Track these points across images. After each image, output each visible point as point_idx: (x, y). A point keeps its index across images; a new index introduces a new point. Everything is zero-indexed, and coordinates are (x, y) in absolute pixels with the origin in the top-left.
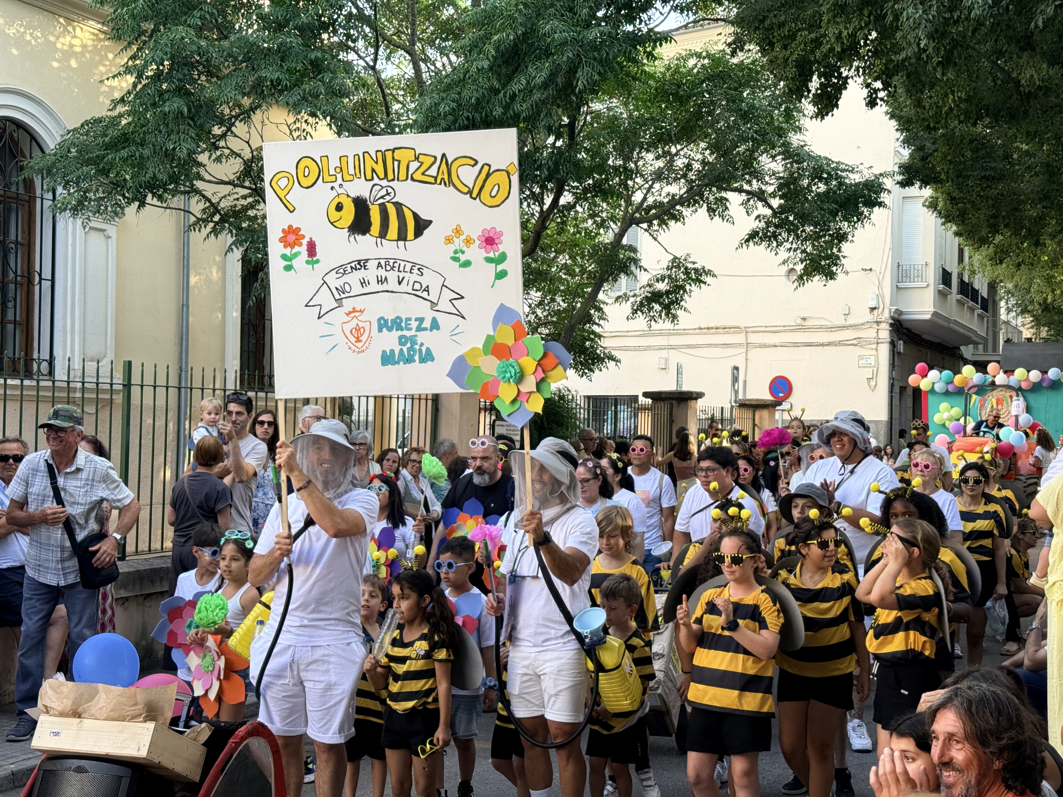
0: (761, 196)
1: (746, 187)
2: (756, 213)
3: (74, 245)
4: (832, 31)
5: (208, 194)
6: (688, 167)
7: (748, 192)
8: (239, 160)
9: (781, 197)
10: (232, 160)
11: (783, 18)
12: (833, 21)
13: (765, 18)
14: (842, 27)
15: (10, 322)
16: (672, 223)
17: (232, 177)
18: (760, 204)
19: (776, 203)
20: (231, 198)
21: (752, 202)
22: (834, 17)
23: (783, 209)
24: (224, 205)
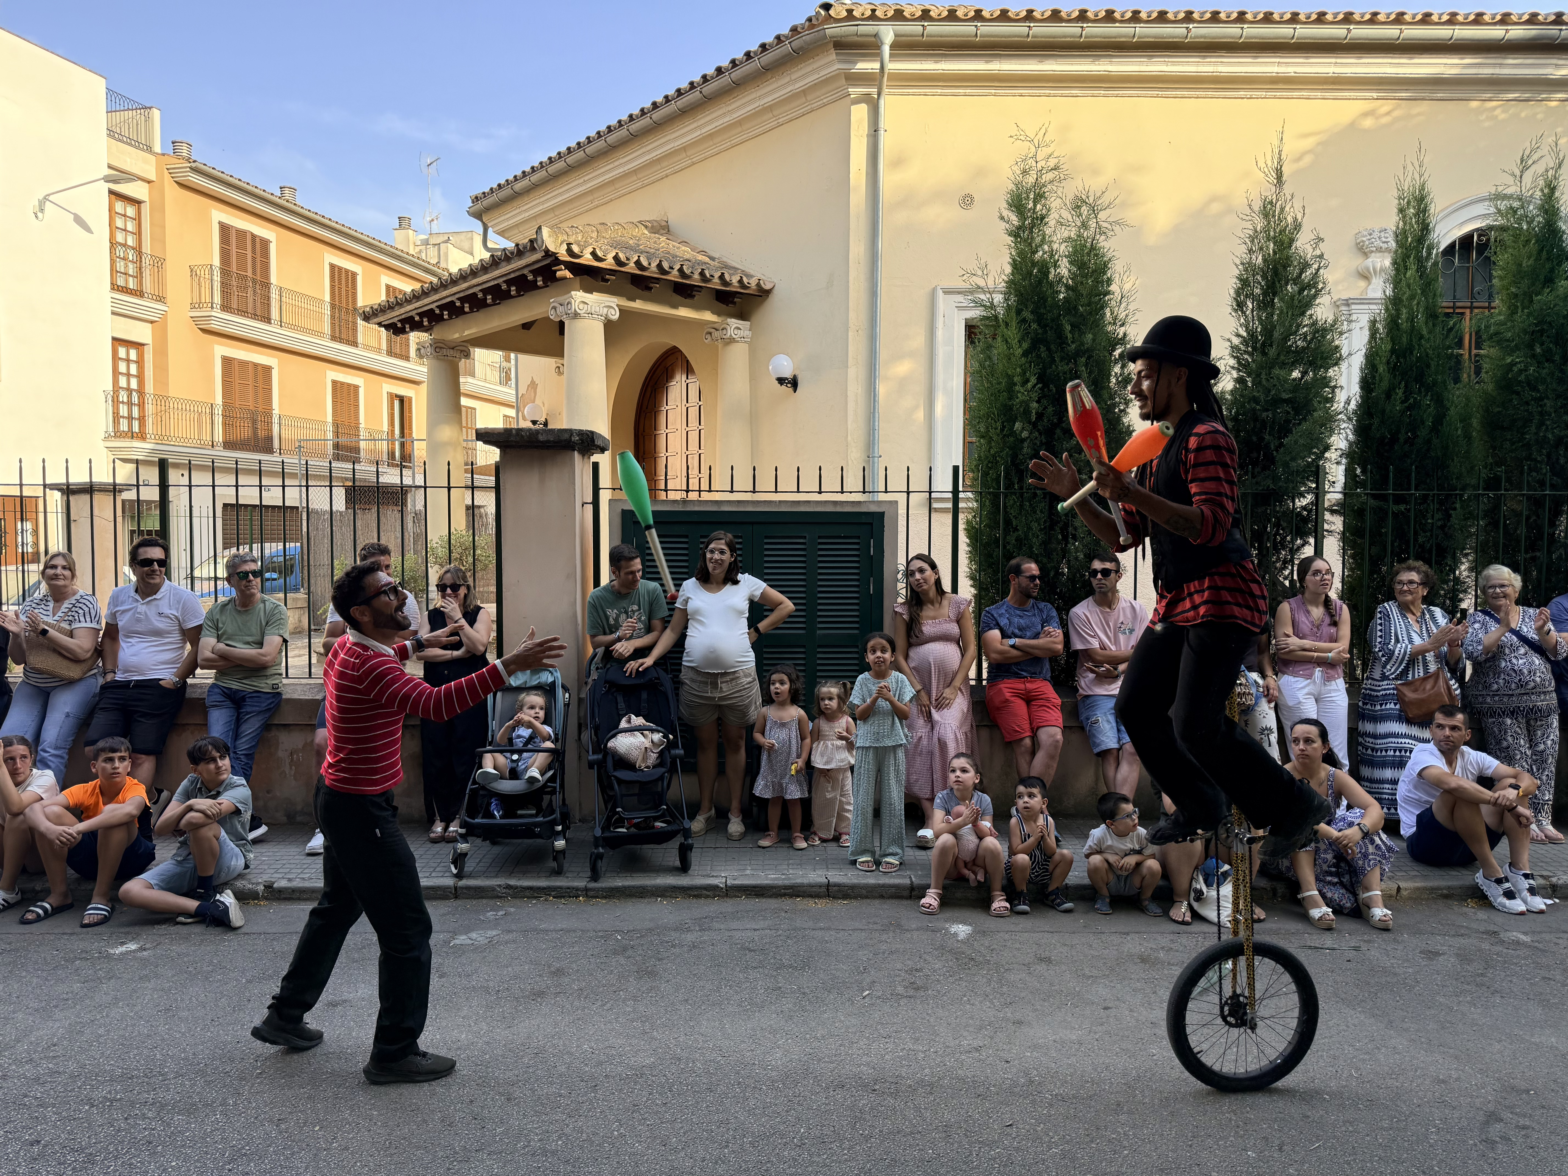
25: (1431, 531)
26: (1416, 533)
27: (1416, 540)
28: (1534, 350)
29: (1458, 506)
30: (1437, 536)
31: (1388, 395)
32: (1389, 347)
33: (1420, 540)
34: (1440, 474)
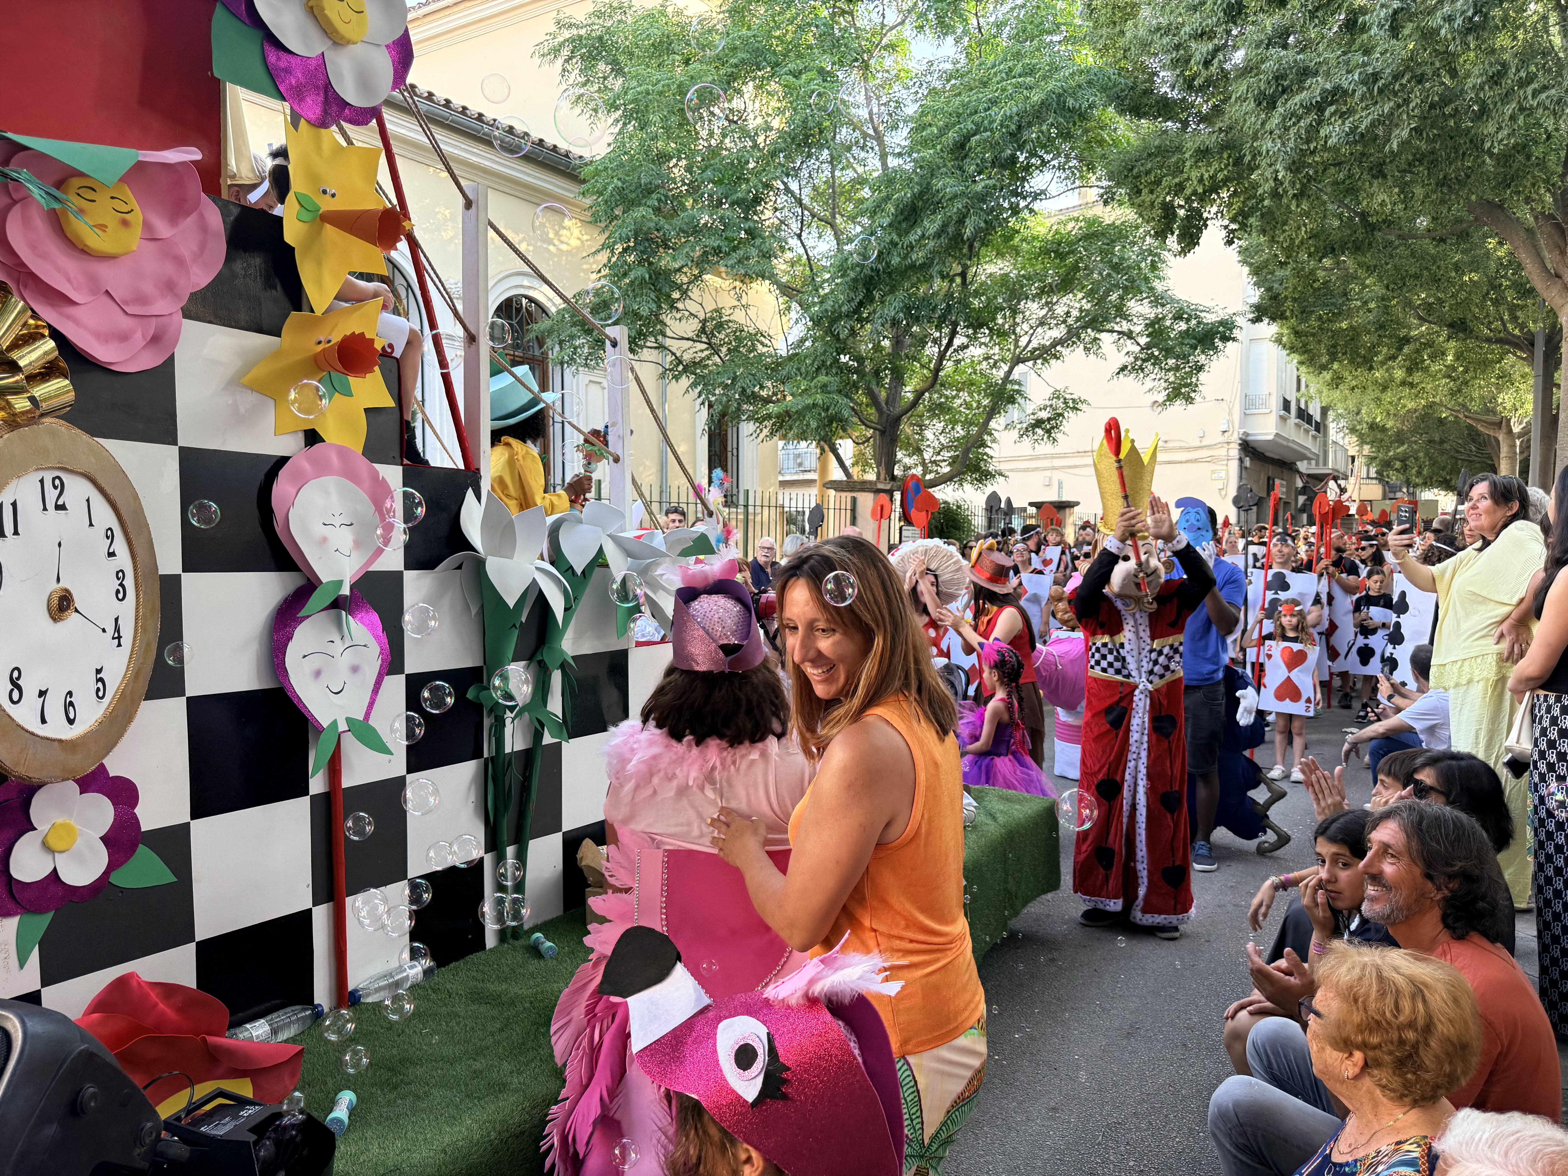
0: (1129, 335)
1: (1117, 328)
2: (1125, 350)
3: (578, 395)
4: (1195, 174)
5: (674, 350)
6: (1068, 314)
7: (1119, 333)
8: (696, 319)
9: (1148, 336)
10: (691, 320)
11: (1149, 166)
12: (1195, 165)
13: (1133, 167)
14: (1203, 170)
16: (1053, 362)
17: (691, 335)
18: (1129, 342)
19: (1143, 340)
20: (691, 351)
21: (1122, 341)
22: (1196, 162)
23: (1148, 346)
24: (687, 357)
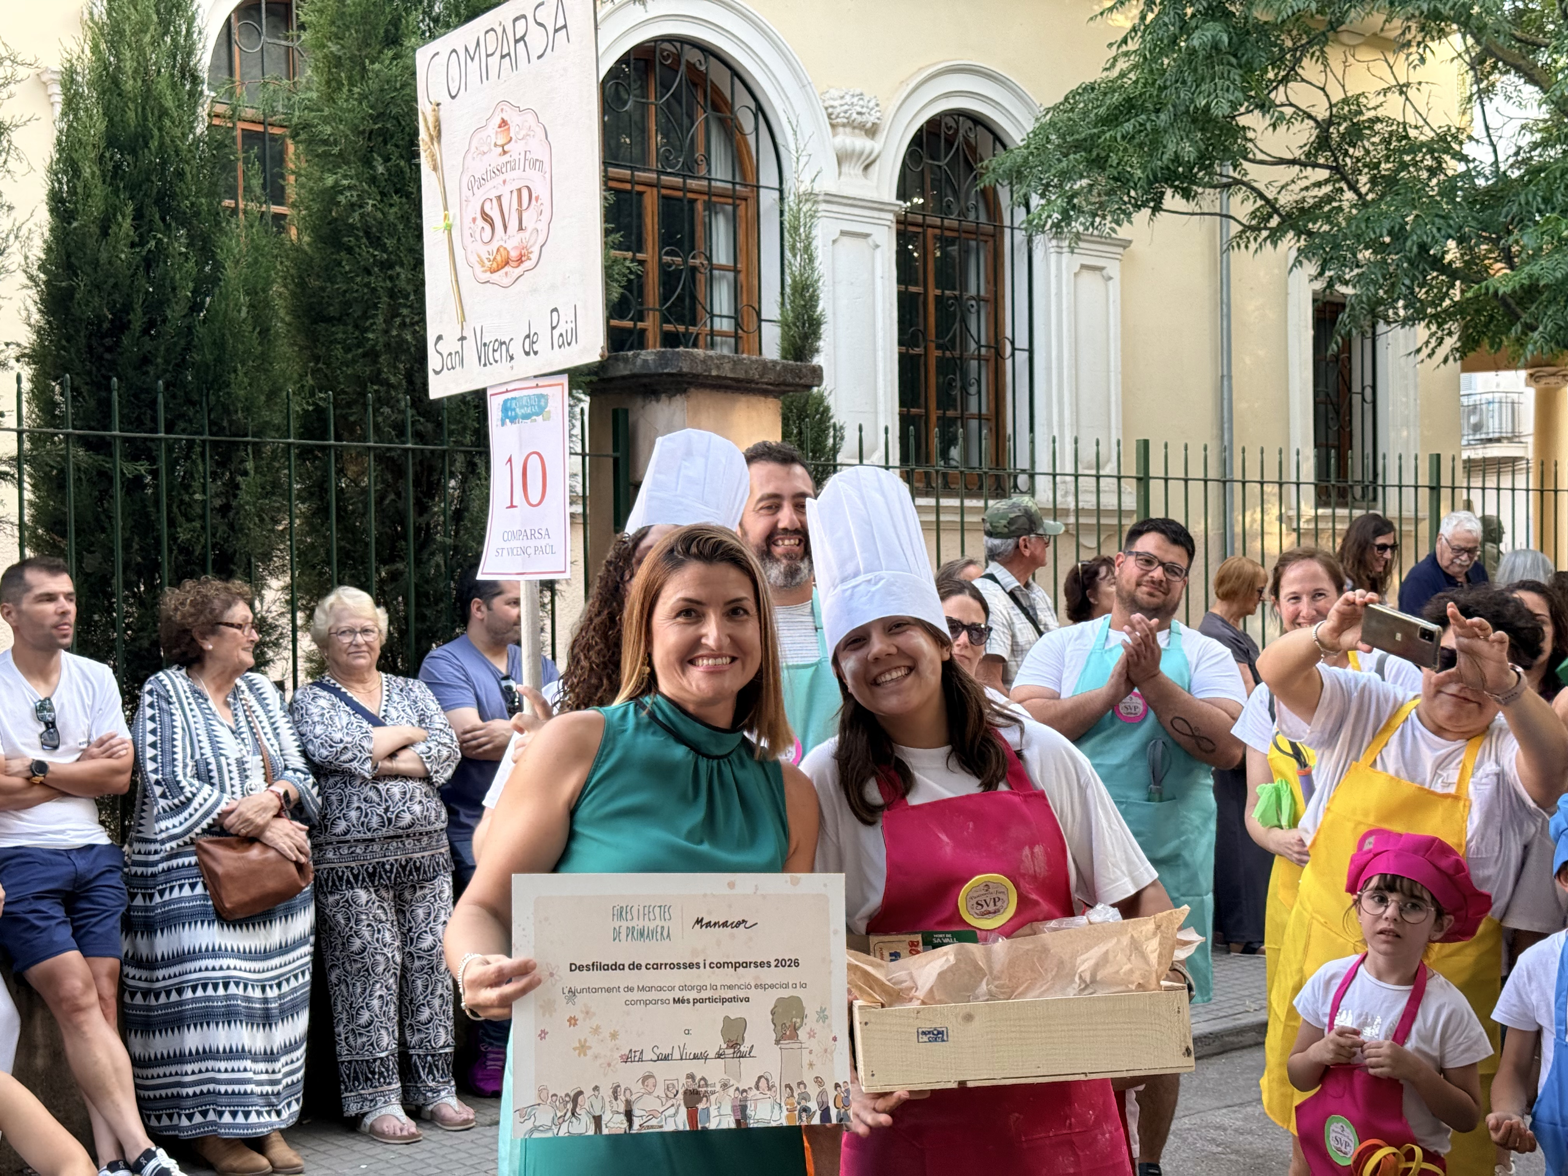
3: (1059, 294)
5: (1260, 185)
8: (1308, 123)
10: (1297, 126)
15: (972, 417)
17: (1297, 152)
20: (1296, 188)
24: (1285, 200)
25: (203, 517)
26: (172, 523)
27: (173, 538)
28: (373, 168)
29: (250, 465)
30: (215, 528)
31: (105, 226)
32: (101, 125)
33: (182, 537)
34: (212, 398)
